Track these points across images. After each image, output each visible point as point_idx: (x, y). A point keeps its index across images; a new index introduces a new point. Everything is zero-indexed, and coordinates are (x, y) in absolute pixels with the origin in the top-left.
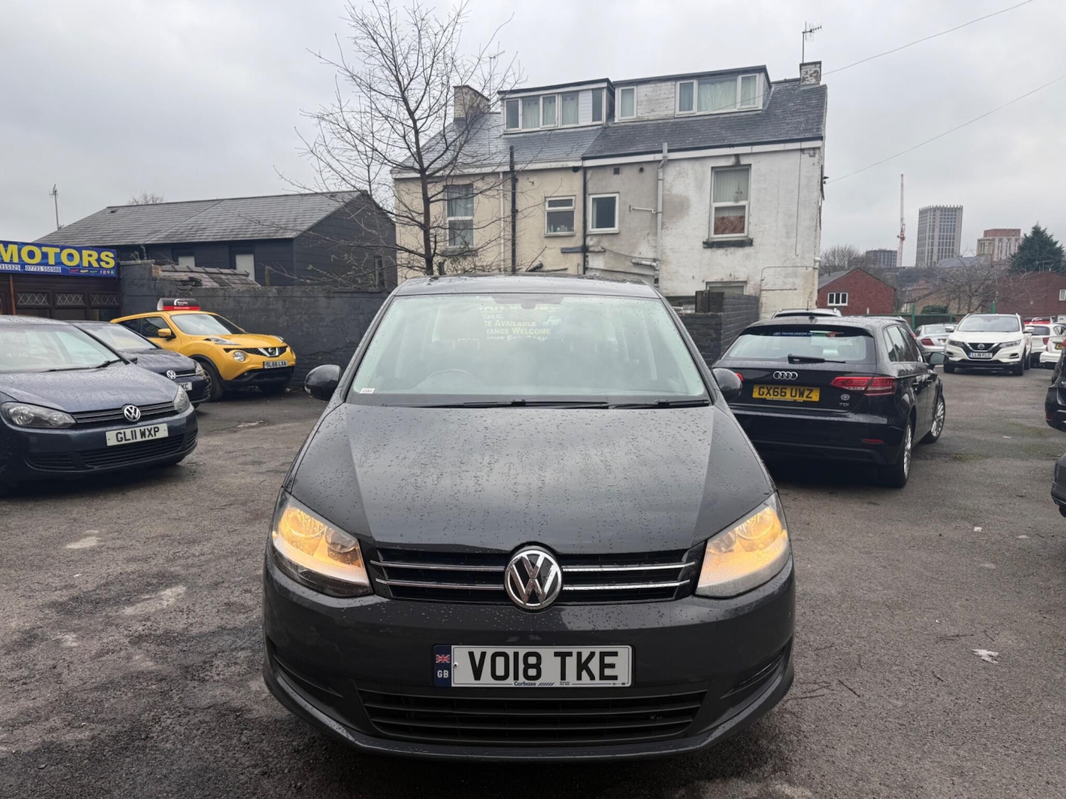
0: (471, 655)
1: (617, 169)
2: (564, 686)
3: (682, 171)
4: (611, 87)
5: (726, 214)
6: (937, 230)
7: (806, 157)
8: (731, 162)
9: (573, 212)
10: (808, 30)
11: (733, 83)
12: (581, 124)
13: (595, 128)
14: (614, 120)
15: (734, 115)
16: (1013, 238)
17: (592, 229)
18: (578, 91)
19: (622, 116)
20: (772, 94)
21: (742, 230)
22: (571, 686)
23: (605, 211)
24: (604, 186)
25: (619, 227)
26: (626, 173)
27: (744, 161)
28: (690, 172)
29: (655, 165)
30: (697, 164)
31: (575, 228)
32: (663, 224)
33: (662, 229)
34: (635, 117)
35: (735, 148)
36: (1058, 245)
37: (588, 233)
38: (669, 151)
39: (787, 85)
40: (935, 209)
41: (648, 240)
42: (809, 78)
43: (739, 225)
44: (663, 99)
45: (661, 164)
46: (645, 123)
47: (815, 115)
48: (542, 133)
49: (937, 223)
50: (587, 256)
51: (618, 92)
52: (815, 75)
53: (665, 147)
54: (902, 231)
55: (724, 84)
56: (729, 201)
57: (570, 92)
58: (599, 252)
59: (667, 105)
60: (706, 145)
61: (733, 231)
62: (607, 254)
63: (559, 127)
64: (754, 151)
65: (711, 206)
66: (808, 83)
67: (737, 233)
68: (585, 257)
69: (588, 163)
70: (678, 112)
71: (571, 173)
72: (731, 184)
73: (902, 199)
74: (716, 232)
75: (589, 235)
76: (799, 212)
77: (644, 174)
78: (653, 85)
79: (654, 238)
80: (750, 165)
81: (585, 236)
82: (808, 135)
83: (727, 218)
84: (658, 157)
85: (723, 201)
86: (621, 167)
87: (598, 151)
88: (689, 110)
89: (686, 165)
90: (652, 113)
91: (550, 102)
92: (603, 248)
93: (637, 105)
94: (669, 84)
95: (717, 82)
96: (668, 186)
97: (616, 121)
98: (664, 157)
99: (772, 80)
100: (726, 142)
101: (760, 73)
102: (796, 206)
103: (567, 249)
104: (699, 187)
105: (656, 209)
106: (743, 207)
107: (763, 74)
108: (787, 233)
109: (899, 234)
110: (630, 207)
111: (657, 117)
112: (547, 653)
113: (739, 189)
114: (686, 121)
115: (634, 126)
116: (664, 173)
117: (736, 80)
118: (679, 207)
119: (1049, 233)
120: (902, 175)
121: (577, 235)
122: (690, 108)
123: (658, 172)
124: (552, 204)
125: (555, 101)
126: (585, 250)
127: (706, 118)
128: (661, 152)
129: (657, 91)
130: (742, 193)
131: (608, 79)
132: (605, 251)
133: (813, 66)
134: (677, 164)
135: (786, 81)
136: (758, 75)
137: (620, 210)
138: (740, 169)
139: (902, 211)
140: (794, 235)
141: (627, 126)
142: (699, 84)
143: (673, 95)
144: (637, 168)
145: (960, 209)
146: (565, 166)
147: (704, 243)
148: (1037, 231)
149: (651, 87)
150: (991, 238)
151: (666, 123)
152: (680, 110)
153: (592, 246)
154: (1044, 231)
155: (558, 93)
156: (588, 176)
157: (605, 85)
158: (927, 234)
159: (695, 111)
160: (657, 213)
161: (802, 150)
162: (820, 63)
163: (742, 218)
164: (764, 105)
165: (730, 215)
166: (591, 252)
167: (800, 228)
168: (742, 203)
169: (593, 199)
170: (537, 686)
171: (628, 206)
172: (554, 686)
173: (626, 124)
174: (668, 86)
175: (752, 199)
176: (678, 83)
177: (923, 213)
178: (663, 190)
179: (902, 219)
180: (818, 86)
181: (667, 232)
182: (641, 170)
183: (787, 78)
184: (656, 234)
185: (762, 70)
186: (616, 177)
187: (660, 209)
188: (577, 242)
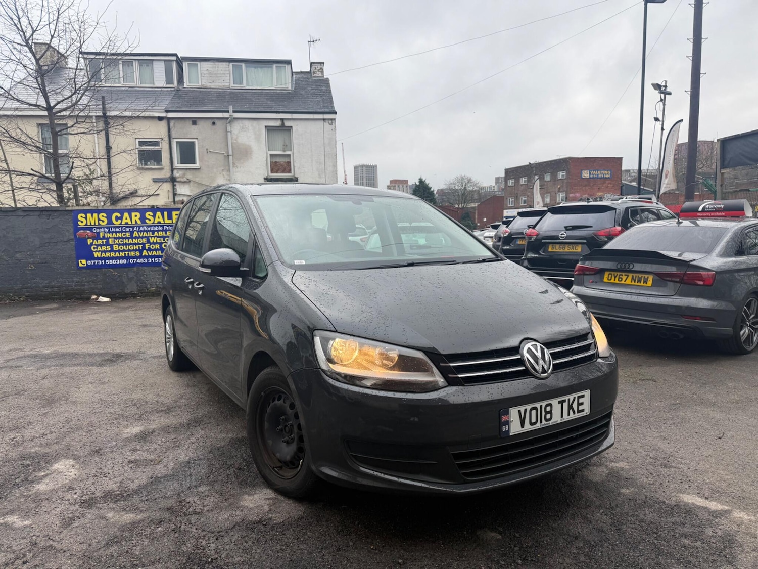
0: (520, 411)
1: (194, 121)
2: (563, 421)
3: (244, 127)
4: (180, 61)
5: (278, 160)
6: (365, 179)
7: (326, 124)
8: (278, 123)
9: (161, 151)
10: (312, 40)
11: (270, 69)
12: (156, 86)
13: (169, 89)
14: (183, 85)
15: (272, 91)
16: (405, 185)
17: (177, 164)
18: (153, 60)
19: (189, 83)
20: (294, 80)
21: (290, 171)
22: (565, 420)
23: (187, 153)
24: (185, 133)
25: (200, 164)
26: (201, 124)
27: (287, 124)
28: (250, 128)
29: (224, 121)
30: (255, 123)
31: (163, 163)
32: (234, 164)
33: (233, 167)
34: (200, 84)
35: (281, 114)
36: (432, 189)
37: (174, 167)
38: (234, 112)
39: (303, 75)
40: (363, 166)
41: (223, 175)
42: (318, 72)
43: (287, 168)
44: (221, 74)
45: (228, 120)
46: (209, 90)
47: (327, 97)
48: (124, 88)
49: (365, 175)
50: (175, 185)
51: (185, 65)
52: (321, 71)
53: (231, 109)
54: (345, 179)
55: (264, 69)
56: (279, 151)
57: (147, 60)
58: (185, 182)
59: (224, 79)
60: (260, 110)
61: (283, 172)
62: (191, 183)
63: (138, 86)
64: (293, 118)
65: (267, 153)
66: (317, 75)
67: (286, 173)
68: (174, 186)
69: (170, 115)
70: (232, 85)
71: (157, 121)
72: (279, 138)
73: (344, 158)
74: (272, 171)
75: (175, 169)
76: (326, 161)
77: (214, 127)
78: (212, 63)
79: (228, 173)
80: (291, 127)
81: (172, 170)
82: (327, 110)
83: (279, 162)
84: (226, 115)
85: (275, 151)
86: (197, 120)
87: (177, 107)
88: (240, 84)
89: (246, 123)
90: (213, 84)
91: (129, 66)
92: (188, 179)
93: (201, 76)
94: (224, 64)
95: (258, 67)
96: (235, 137)
97: (185, 86)
98: (230, 116)
99: (293, 71)
100: (273, 110)
101: (288, 64)
102: (323, 157)
103: (158, 179)
104: (258, 139)
105: (228, 152)
106: (289, 156)
107: (289, 66)
108: (319, 175)
109: (344, 181)
110: (207, 150)
111: (217, 87)
112: (555, 402)
113: (285, 143)
114: (240, 92)
115: (201, 91)
116: (231, 127)
117: (272, 67)
118: (244, 153)
119: (427, 182)
120: (342, 143)
121: (165, 168)
122: (241, 83)
123: (226, 127)
124: (141, 143)
125: (132, 65)
126: (173, 180)
127: (254, 91)
128: (228, 112)
129: (215, 68)
130: (287, 146)
131: (176, 54)
132: (190, 182)
133: (319, 65)
134: (240, 121)
135: (301, 72)
136: (286, 66)
137: (199, 152)
138: (285, 128)
139: (344, 167)
140: (324, 176)
141: (194, 90)
142: (246, 67)
143: (228, 72)
144: (210, 122)
145: (375, 167)
146: (151, 116)
147: (265, 179)
148: (421, 181)
149: (211, 64)
150: (393, 185)
151: (225, 92)
152: (234, 84)
153: (178, 178)
154: (425, 181)
155: (135, 60)
156: (172, 124)
157: (174, 58)
158: (360, 182)
159: (245, 85)
160: (228, 156)
161: (324, 120)
162: (323, 63)
163: (289, 163)
164: (292, 87)
165: (280, 160)
166: (178, 182)
167: (327, 172)
168: (288, 153)
169: (177, 142)
170: (550, 424)
171: (205, 149)
172: (558, 422)
173: (194, 89)
174: (223, 65)
175: (295, 151)
176: (231, 64)
177: (356, 168)
178: (232, 139)
179: (345, 171)
180: (323, 78)
181: (237, 170)
182: (214, 123)
183: (302, 71)
184: (229, 170)
185: (289, 62)
186: (194, 127)
187: (230, 153)
188: (166, 174)
